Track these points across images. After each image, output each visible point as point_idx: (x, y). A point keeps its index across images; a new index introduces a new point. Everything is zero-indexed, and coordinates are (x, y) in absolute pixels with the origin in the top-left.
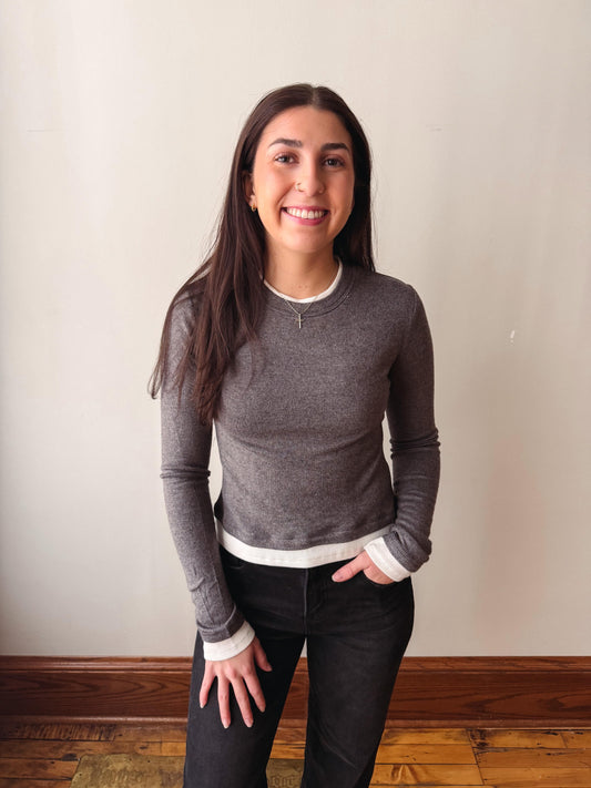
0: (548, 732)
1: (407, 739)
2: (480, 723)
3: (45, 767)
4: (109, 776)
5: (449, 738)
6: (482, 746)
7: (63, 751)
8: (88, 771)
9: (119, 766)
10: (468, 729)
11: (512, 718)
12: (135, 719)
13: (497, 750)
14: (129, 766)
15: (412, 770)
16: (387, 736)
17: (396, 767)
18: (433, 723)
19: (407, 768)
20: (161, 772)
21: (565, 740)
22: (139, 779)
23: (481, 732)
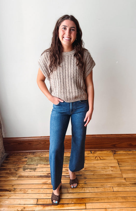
0: (129, 151)
1: (98, 152)
2: (114, 149)
3: (21, 160)
4: (35, 161)
5: (108, 152)
6: (115, 153)
7: (24, 157)
8: (31, 160)
9: (37, 159)
10: (112, 150)
11: (121, 148)
12: (39, 151)
13: (118, 154)
14: (39, 159)
15: (99, 157)
16: (94, 152)
17: (96, 157)
18: (104, 149)
19: (98, 157)
20: (46, 159)
21: (133, 152)
22: (41, 161)
23: (115, 151)
